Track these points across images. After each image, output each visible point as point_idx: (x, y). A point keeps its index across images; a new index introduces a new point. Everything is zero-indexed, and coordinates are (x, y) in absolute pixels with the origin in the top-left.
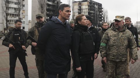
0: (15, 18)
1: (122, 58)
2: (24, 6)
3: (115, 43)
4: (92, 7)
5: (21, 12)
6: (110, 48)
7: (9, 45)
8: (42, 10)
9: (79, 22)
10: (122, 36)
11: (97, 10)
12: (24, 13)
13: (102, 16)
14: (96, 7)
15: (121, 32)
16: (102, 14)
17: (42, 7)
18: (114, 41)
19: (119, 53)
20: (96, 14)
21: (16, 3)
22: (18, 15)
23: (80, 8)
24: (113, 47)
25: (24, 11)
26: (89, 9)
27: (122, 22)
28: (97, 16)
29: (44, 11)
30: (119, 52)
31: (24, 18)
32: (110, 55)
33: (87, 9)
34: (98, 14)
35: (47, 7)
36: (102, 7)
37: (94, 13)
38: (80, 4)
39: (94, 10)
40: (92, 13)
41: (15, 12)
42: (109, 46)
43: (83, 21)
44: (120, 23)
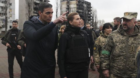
0: (2, 17)
1: (132, 73)
2: (11, 4)
3: (122, 52)
4: (81, 6)
5: (8, 10)
6: (115, 59)
7: (6, 44)
8: (29, 8)
9: (70, 22)
10: (132, 43)
11: (85, 9)
12: (11, 12)
13: (91, 15)
14: (85, 5)
15: (132, 36)
16: (91, 13)
17: (29, 5)
18: (120, 49)
19: (128, 67)
20: (84, 13)
21: (3, 1)
22: (5, 14)
23: (68, 7)
24: (119, 58)
25: (11, 10)
26: (77, 8)
27: (133, 21)
28: (85, 15)
29: (31, 10)
30: (128, 65)
31: (11, 16)
32: (113, 68)
33: (75, 8)
34: (87, 13)
35: (35, 6)
36: (91, 6)
37: (83, 13)
38: (68, 3)
39: (83, 9)
40: (81, 12)
41: (2, 11)
42: (114, 55)
43: (74, 20)
44: (130, 22)
